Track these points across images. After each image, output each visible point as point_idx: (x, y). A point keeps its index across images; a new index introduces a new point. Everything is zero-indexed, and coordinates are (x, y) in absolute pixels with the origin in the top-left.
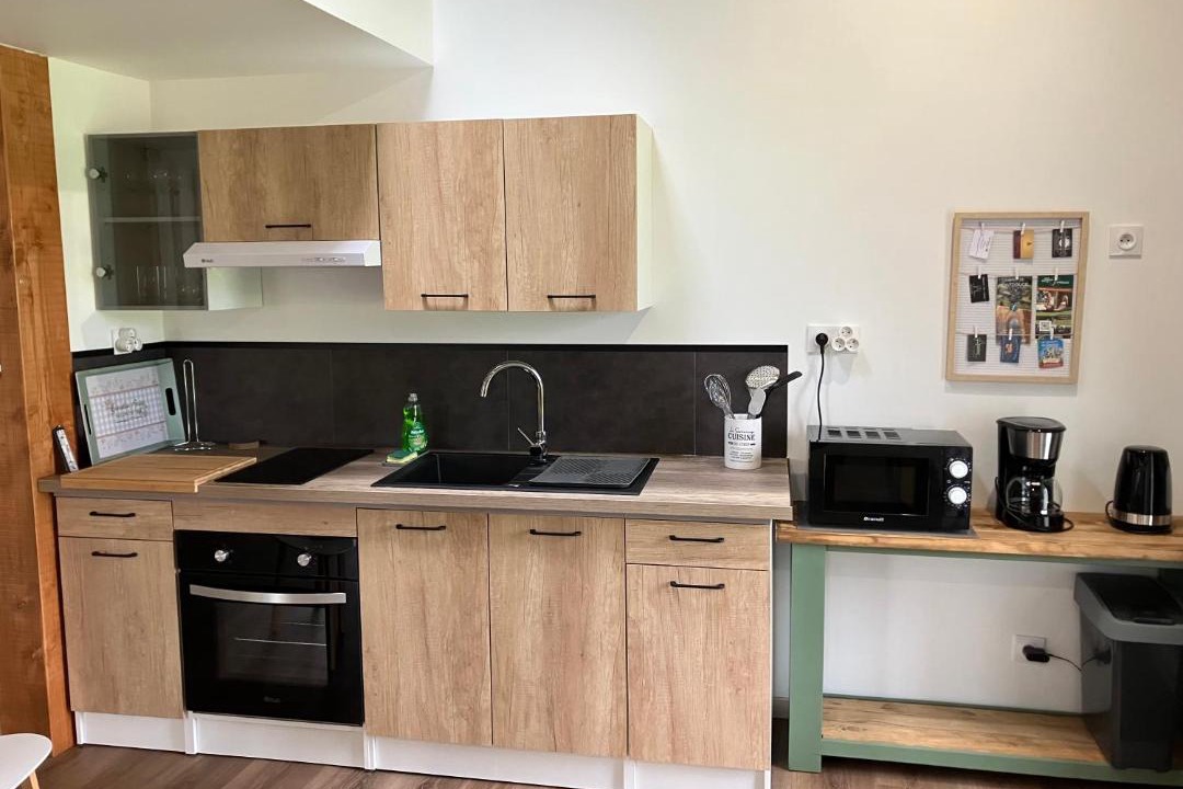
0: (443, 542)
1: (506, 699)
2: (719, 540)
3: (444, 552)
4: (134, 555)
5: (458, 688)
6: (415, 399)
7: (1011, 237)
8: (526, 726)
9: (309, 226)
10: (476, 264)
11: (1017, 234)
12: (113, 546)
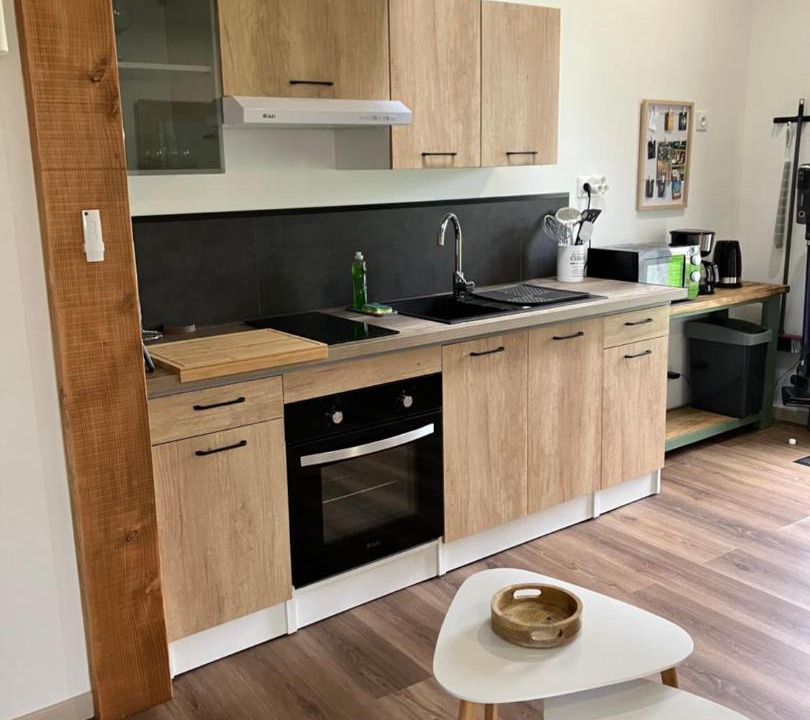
0: (500, 361)
1: (537, 475)
2: (649, 320)
3: (501, 369)
4: (243, 443)
5: (508, 477)
6: (362, 257)
7: (663, 117)
8: (548, 490)
9: (330, 84)
10: (461, 126)
11: (667, 115)
12: (217, 441)
